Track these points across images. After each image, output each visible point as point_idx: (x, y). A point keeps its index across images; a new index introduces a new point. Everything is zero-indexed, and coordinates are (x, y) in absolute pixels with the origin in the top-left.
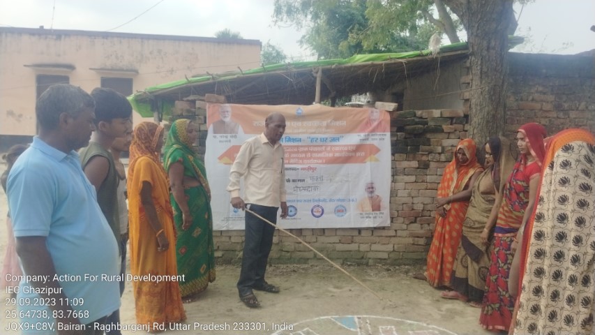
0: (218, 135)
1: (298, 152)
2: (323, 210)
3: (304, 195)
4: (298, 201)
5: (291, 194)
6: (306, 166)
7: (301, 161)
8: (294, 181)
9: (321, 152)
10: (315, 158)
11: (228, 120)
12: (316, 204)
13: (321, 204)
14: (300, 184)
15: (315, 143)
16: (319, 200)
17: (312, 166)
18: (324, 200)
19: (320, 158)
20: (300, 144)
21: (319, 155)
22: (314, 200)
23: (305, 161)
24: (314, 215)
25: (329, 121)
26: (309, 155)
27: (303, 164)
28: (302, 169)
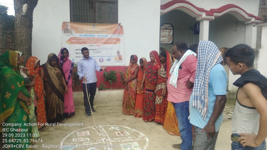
11: (69, 28)
26: (98, 41)
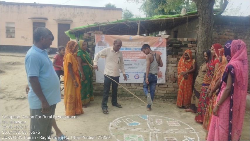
0: (100, 47)
1: (130, 54)
2: (139, 76)
3: (132, 70)
4: (129, 73)
5: (127, 70)
6: (133, 59)
7: (131, 57)
8: (128, 65)
9: (139, 54)
10: (136, 56)
12: (137, 74)
13: (138, 74)
14: (130, 66)
15: (136, 50)
16: (138, 73)
17: (135, 59)
18: (140, 73)
19: (139, 56)
20: (131, 51)
21: (138, 55)
22: (136, 73)
23: (133, 57)
24: (135, 78)
25: (142, 42)
26: (134, 55)
27: (132, 58)
28: (131, 60)
